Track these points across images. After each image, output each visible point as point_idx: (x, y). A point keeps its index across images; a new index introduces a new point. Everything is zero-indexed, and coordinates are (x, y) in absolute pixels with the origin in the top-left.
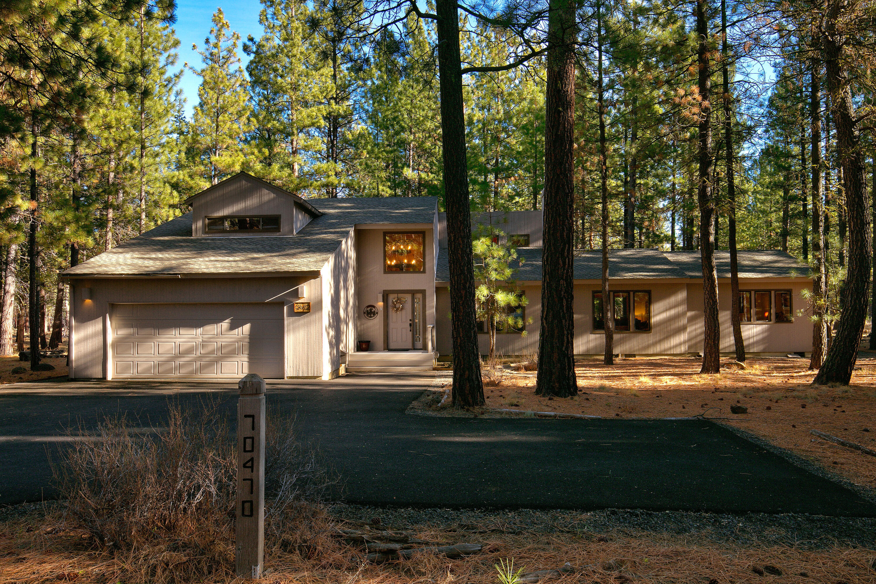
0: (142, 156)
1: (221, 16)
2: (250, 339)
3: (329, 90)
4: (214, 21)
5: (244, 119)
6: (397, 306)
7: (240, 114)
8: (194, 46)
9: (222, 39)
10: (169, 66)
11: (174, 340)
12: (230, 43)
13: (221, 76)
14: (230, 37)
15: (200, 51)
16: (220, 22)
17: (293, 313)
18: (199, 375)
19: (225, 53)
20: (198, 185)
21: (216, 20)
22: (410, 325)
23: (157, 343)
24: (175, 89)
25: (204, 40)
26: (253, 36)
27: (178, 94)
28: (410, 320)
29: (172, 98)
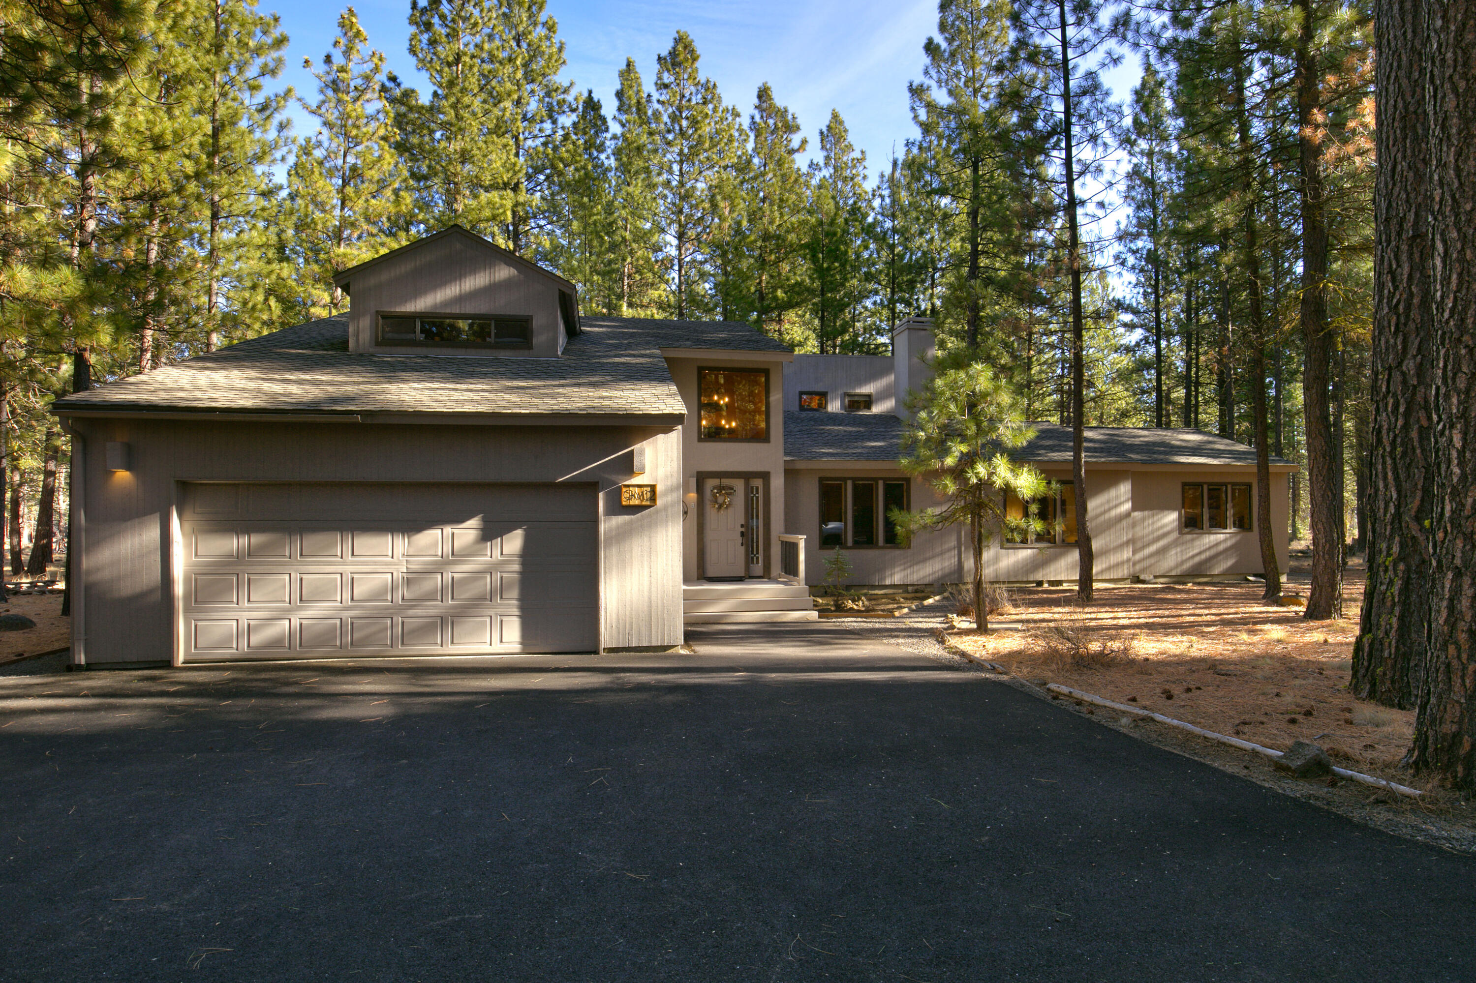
0: (213, 230)
1: (354, 20)
2: (524, 564)
3: (517, 168)
4: (342, 25)
5: (388, 192)
6: (720, 500)
7: (382, 184)
8: (306, 62)
9: (355, 56)
10: (267, 77)
11: (340, 569)
12: (367, 68)
13: (354, 114)
14: (367, 58)
15: (317, 72)
16: (351, 28)
17: (617, 508)
18: (400, 649)
19: (359, 81)
20: (310, 295)
21: (345, 25)
22: (742, 534)
23: (296, 576)
24: (278, 118)
25: (323, 57)
26: (395, 73)
27: (282, 127)
28: (742, 526)
29: (272, 134)
